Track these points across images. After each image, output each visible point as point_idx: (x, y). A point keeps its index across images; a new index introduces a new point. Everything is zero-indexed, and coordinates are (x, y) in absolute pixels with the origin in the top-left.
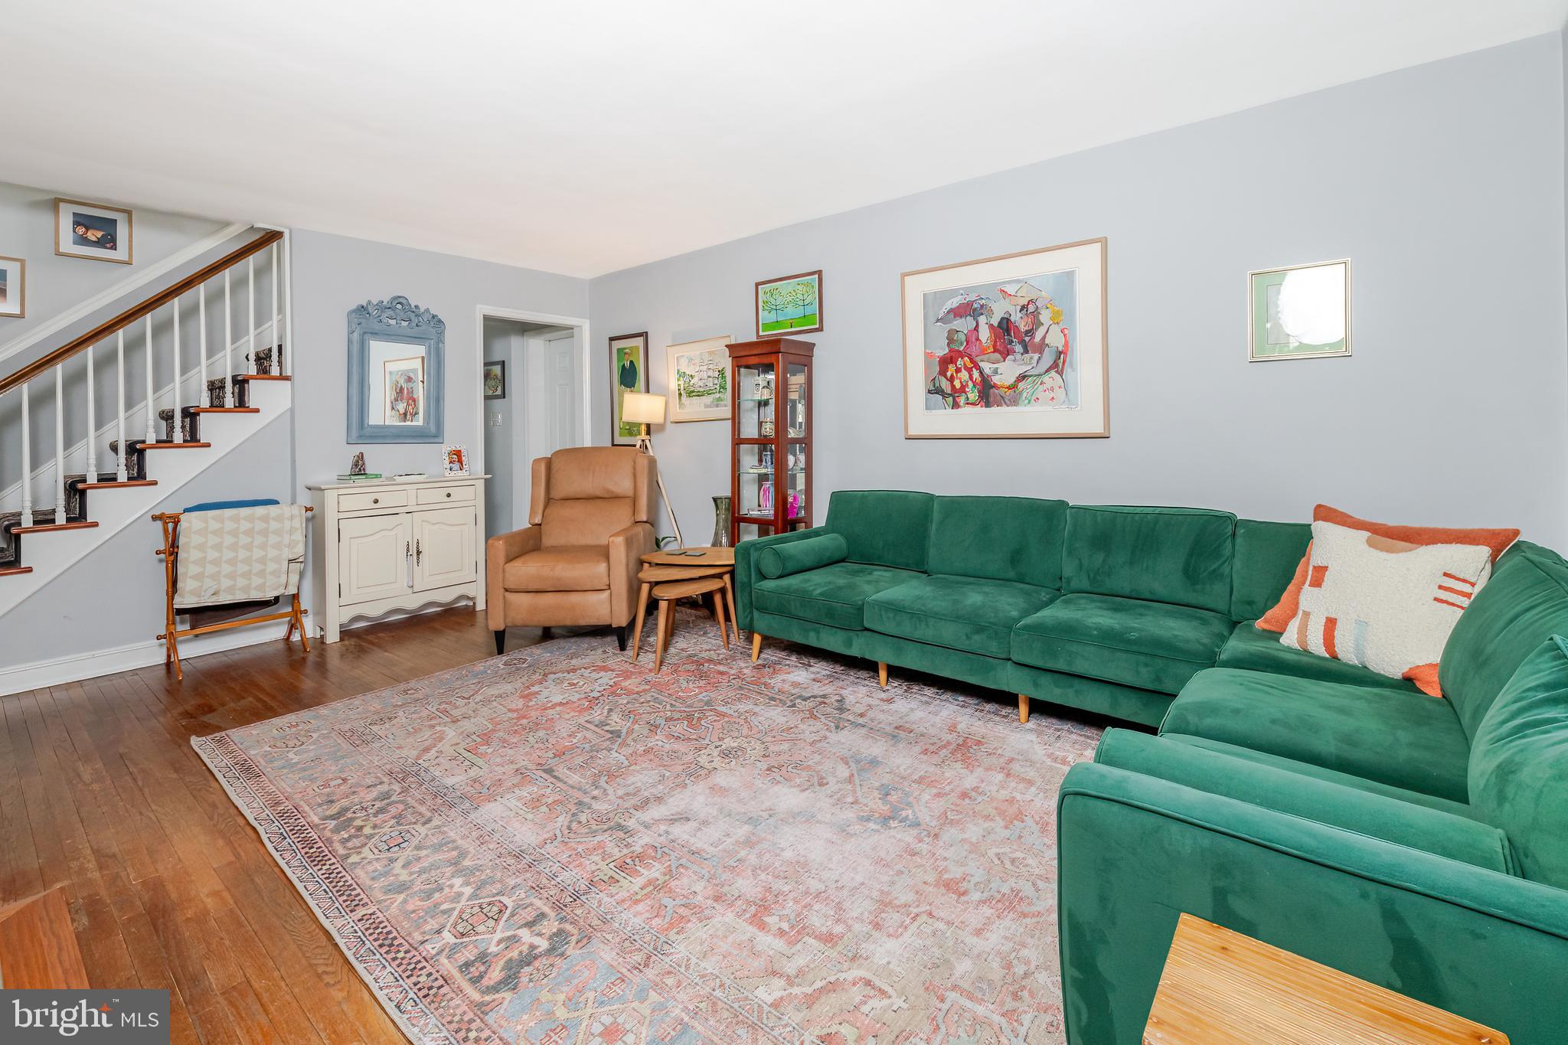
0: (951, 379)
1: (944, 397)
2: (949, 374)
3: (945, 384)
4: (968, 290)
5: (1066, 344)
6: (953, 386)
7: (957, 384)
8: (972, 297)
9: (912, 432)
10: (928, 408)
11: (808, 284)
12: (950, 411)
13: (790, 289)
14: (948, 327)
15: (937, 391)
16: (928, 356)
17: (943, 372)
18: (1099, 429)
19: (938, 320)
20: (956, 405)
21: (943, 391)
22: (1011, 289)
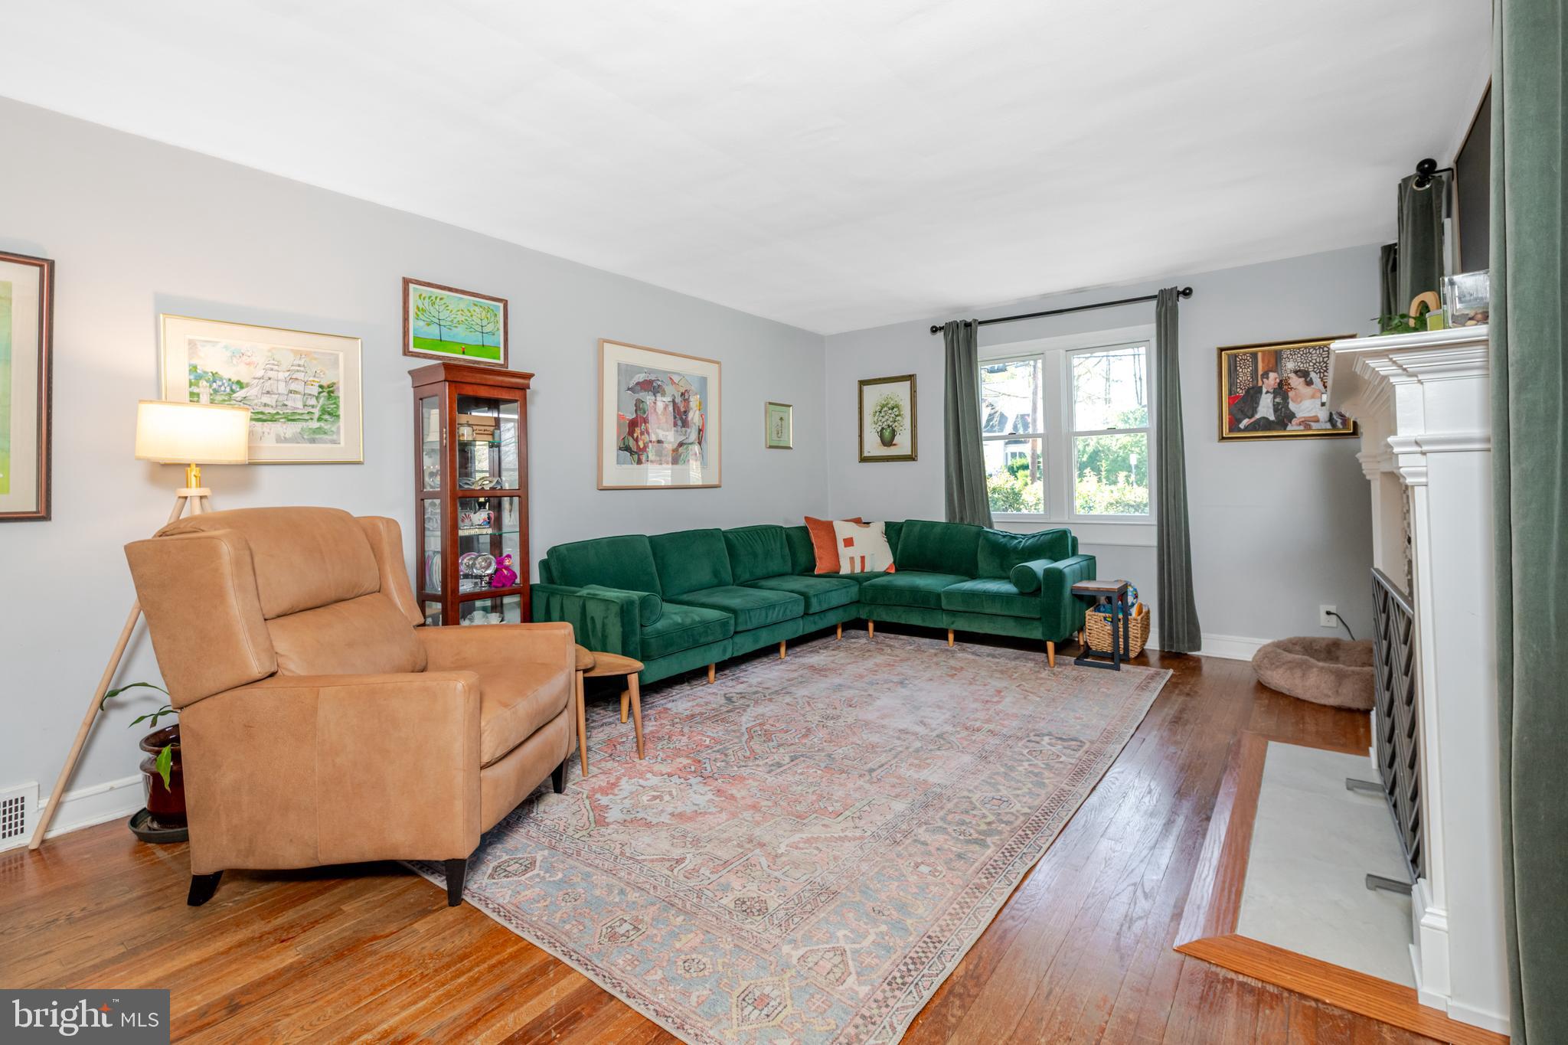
0: (637, 440)
1: (631, 455)
2: (635, 435)
3: (632, 443)
4: (650, 371)
5: (703, 425)
6: (638, 446)
7: (641, 444)
8: (652, 377)
9: (606, 483)
10: (618, 463)
11: (488, 310)
12: (635, 466)
13: (462, 306)
14: (637, 396)
15: (627, 449)
16: (620, 417)
17: (631, 433)
18: (716, 482)
19: (629, 389)
20: (639, 462)
21: (630, 449)
22: (676, 379)
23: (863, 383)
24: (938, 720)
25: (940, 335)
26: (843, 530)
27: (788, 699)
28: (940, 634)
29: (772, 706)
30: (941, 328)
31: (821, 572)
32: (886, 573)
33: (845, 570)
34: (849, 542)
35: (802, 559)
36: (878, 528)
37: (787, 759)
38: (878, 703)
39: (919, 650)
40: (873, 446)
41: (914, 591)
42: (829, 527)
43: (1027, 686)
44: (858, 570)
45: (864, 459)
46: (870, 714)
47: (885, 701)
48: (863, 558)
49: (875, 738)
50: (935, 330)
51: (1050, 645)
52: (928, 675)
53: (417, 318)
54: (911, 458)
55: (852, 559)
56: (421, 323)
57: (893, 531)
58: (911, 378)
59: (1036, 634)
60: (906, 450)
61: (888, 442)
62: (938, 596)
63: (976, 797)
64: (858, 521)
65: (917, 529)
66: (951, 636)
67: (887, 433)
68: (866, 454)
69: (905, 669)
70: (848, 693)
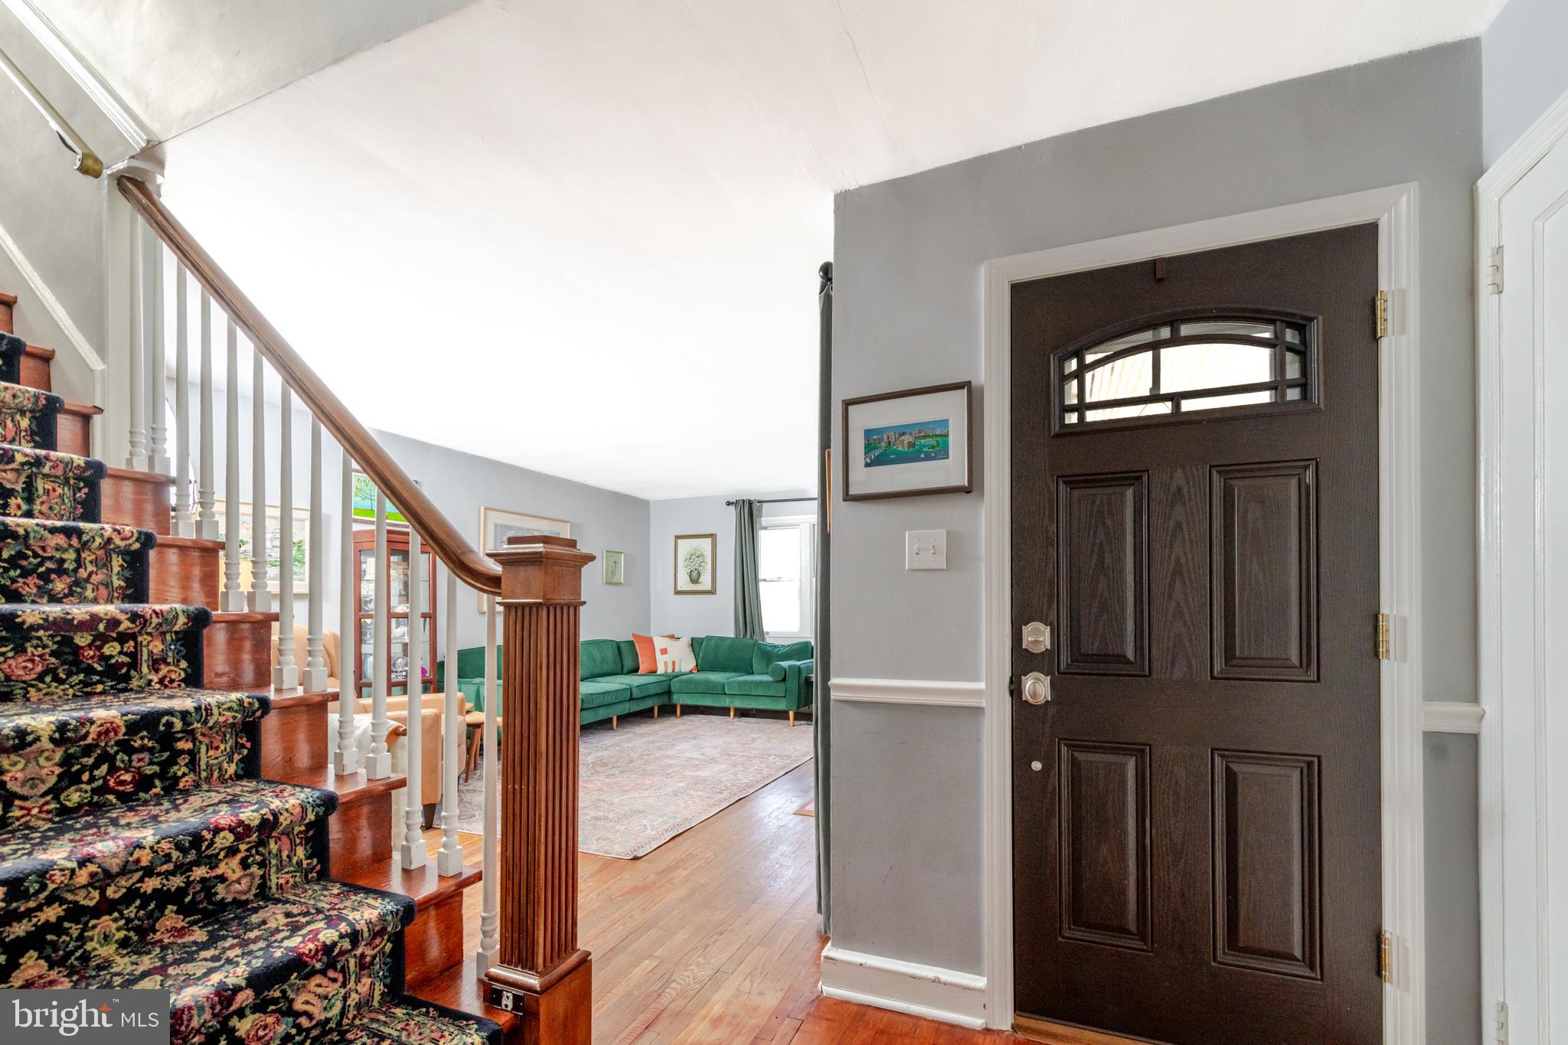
4: (518, 529)
23: (678, 537)
24: (711, 753)
25: (732, 508)
26: (659, 643)
27: (618, 748)
28: (724, 711)
29: (607, 752)
30: (733, 503)
31: (643, 673)
32: (691, 672)
33: (661, 670)
34: (664, 651)
35: (628, 664)
36: (685, 642)
37: (618, 772)
38: (677, 748)
39: (710, 721)
40: (684, 583)
41: (708, 683)
42: (649, 642)
43: (772, 736)
44: (670, 670)
45: (677, 593)
46: (671, 752)
47: (683, 746)
48: (674, 663)
49: (672, 762)
50: (729, 504)
51: (791, 714)
52: (712, 733)
53: (356, 495)
54: (712, 592)
55: (666, 663)
56: (359, 499)
57: (695, 644)
58: (712, 536)
59: (781, 706)
60: (708, 587)
61: (695, 581)
62: (723, 686)
63: (722, 780)
64: (672, 637)
65: (713, 642)
66: (732, 714)
67: (695, 574)
68: (679, 589)
69: (699, 732)
70: (659, 744)
